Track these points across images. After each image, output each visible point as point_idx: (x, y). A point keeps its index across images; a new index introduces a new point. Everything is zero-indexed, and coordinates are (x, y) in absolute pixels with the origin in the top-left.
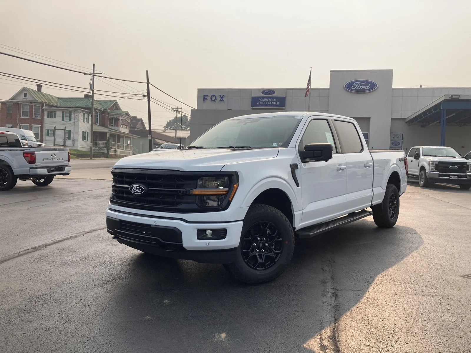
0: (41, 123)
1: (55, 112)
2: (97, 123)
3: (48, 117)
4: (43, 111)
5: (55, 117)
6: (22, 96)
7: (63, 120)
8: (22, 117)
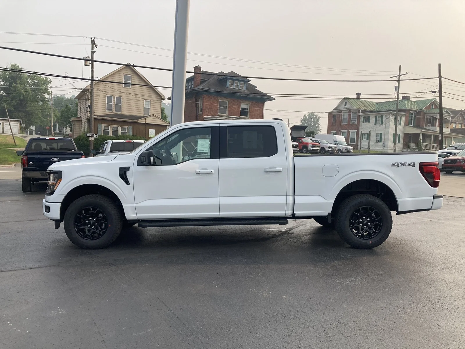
0: (357, 128)
1: (369, 117)
2: (412, 124)
3: (363, 122)
4: (359, 117)
5: (369, 122)
6: (343, 106)
7: (375, 124)
8: (342, 124)
